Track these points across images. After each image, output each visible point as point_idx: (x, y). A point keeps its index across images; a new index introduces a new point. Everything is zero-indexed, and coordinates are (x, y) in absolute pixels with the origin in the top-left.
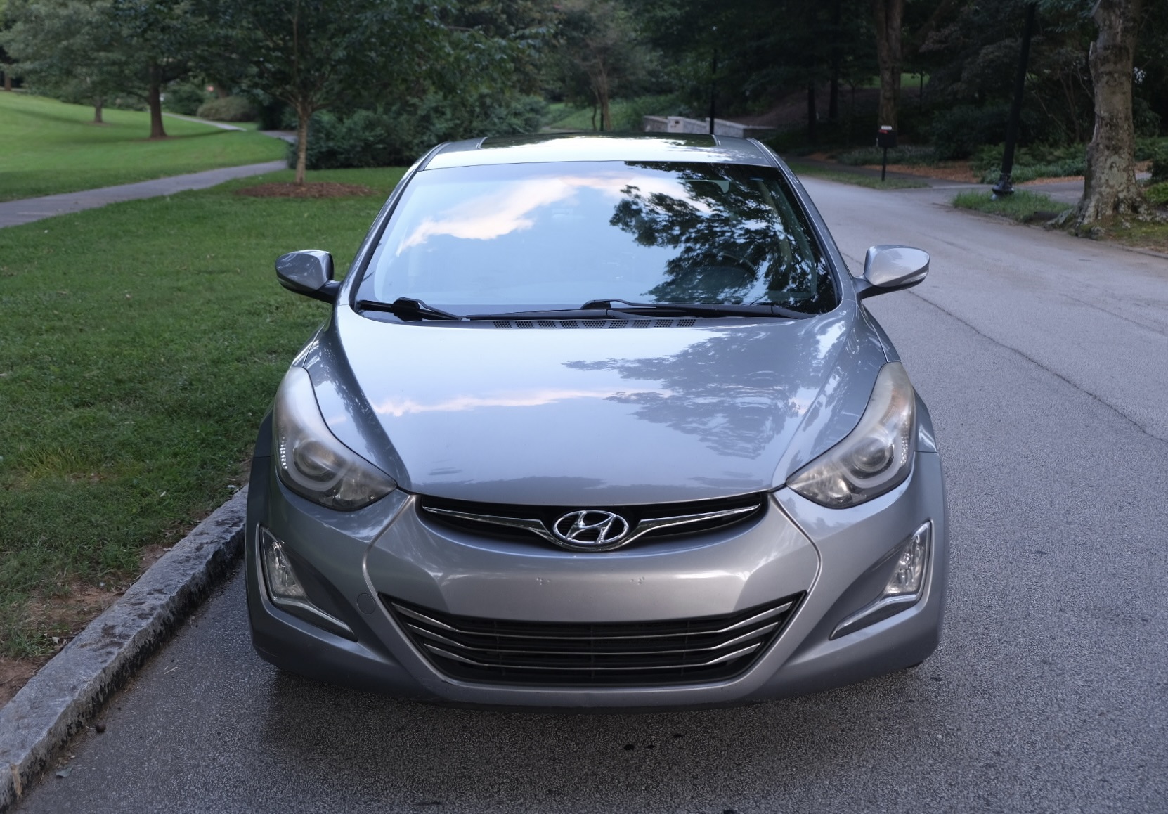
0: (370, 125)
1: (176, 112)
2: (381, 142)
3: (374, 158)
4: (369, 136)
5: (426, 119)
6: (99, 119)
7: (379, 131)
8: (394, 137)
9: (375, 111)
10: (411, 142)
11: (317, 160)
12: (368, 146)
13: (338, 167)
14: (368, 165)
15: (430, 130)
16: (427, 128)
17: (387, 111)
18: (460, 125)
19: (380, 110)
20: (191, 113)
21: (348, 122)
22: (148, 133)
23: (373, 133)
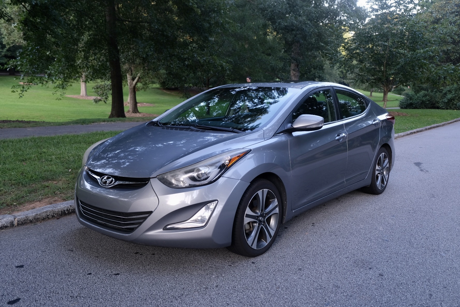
0: (425, 96)
1: (396, 94)
2: (428, 101)
3: (425, 106)
4: (424, 99)
5: (445, 94)
6: (371, 95)
7: (428, 97)
8: (433, 99)
9: (428, 91)
10: (439, 101)
11: (406, 106)
12: (423, 102)
13: (413, 109)
14: (423, 108)
15: (446, 97)
16: (445, 97)
17: (432, 91)
18: (457, 96)
19: (430, 91)
20: (400, 94)
21: (418, 95)
22: (382, 99)
23: (426, 98)
